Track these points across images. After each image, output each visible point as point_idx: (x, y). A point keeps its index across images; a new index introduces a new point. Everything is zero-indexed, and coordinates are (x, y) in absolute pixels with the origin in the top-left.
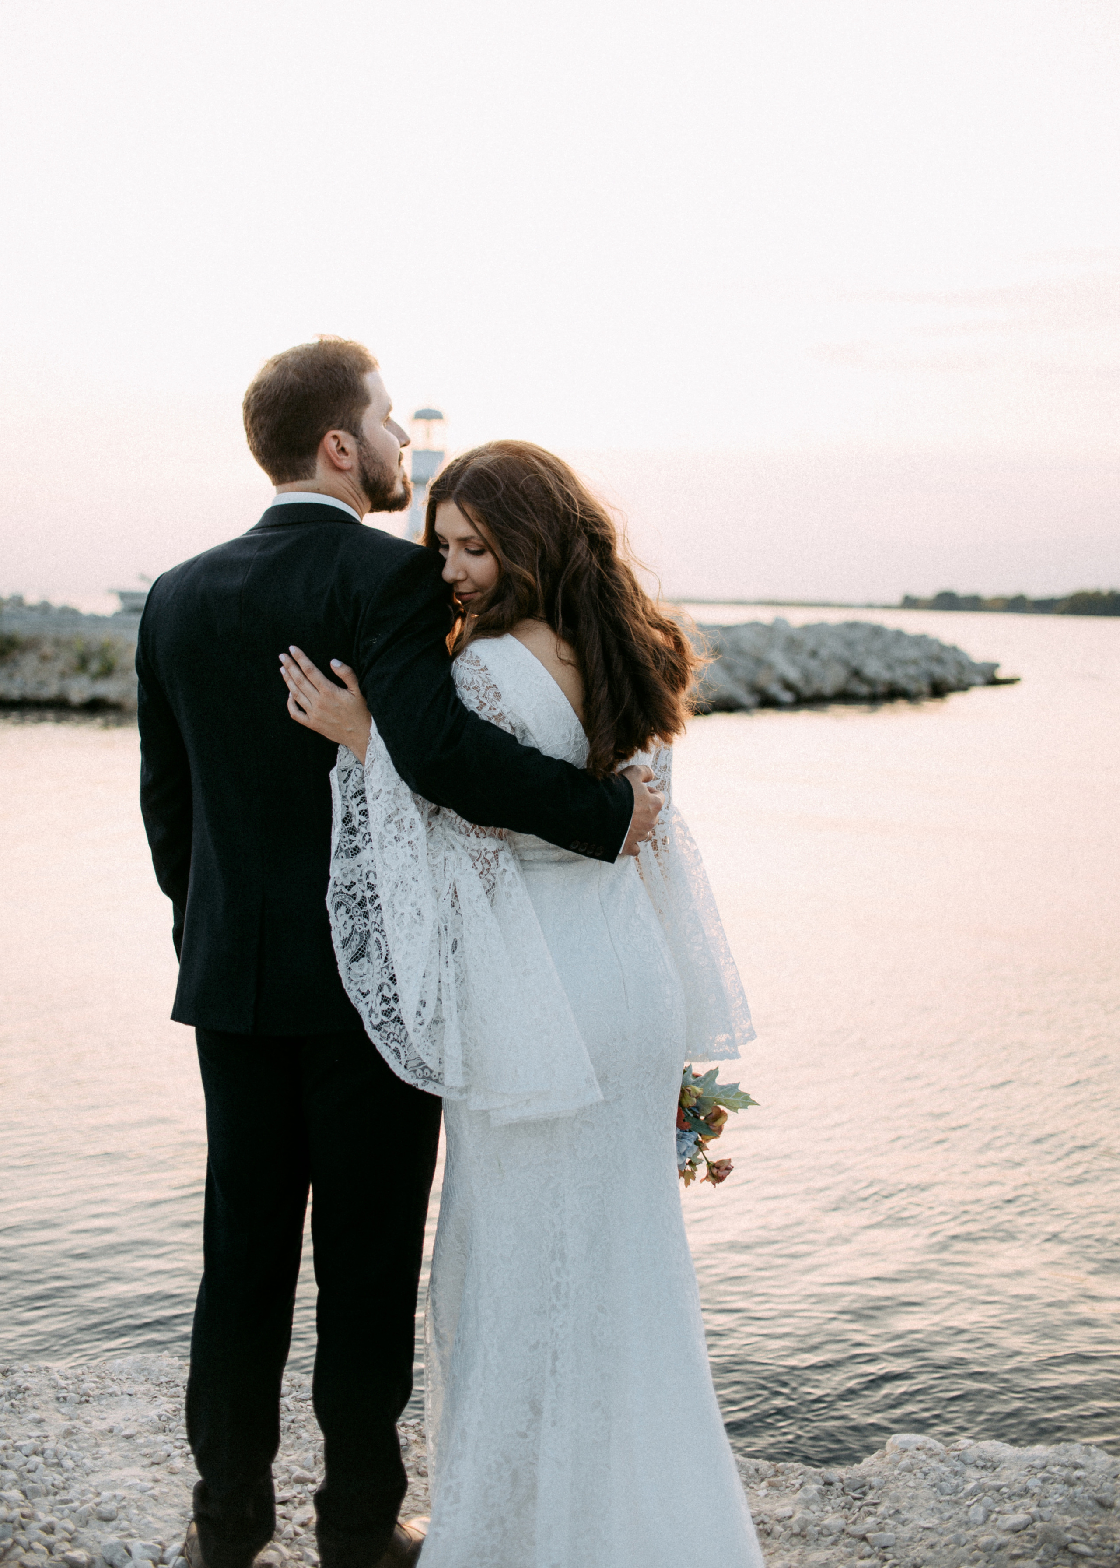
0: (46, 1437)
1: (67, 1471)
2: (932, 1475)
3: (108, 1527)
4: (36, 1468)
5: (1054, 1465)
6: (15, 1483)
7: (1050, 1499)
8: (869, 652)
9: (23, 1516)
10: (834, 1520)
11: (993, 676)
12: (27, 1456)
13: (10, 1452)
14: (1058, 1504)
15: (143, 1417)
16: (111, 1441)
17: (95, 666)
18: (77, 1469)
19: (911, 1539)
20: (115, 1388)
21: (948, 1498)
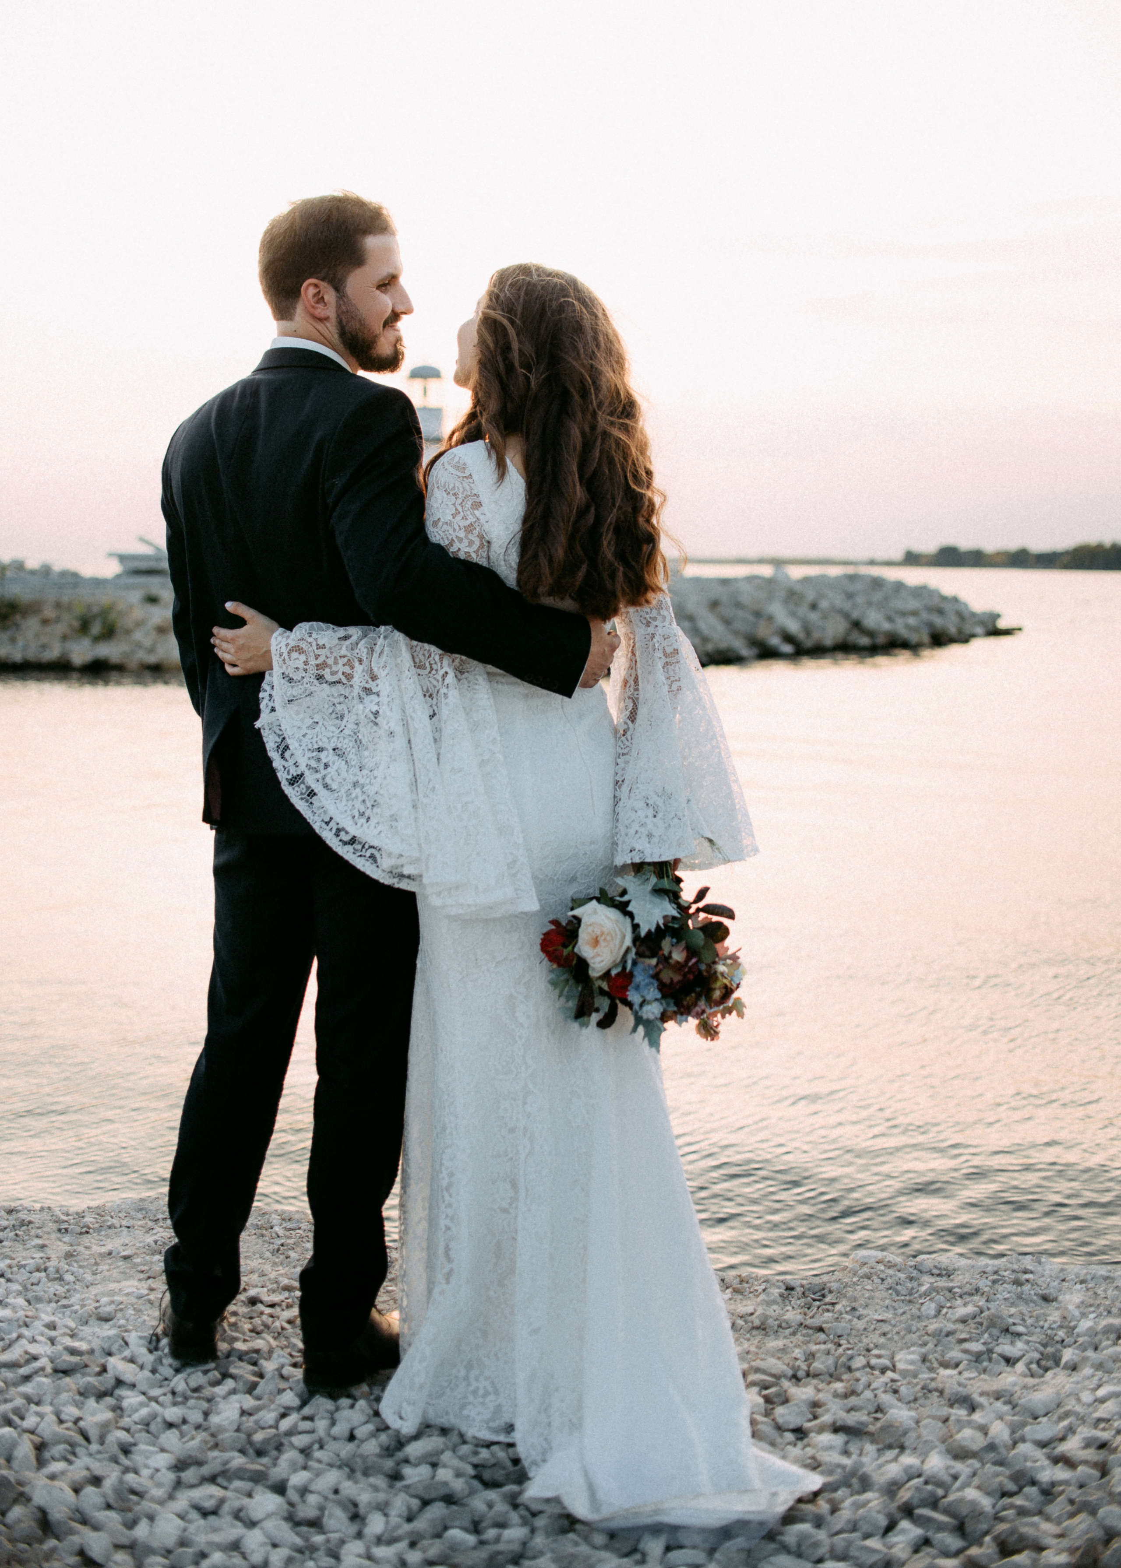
0: (48, 1258)
1: (68, 1284)
2: (889, 1280)
3: (106, 1326)
4: (39, 1282)
5: (1005, 1271)
6: (19, 1293)
7: (998, 1296)
8: (870, 604)
9: (27, 1317)
10: (793, 1315)
11: (995, 626)
12: (31, 1273)
13: (15, 1269)
14: (1005, 1299)
15: (140, 1242)
16: (110, 1261)
17: (96, 628)
18: (77, 1283)
19: (865, 1329)
20: (115, 1221)
21: (903, 1298)
